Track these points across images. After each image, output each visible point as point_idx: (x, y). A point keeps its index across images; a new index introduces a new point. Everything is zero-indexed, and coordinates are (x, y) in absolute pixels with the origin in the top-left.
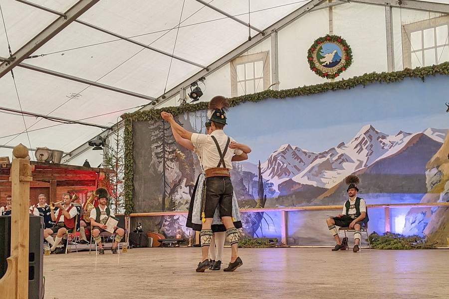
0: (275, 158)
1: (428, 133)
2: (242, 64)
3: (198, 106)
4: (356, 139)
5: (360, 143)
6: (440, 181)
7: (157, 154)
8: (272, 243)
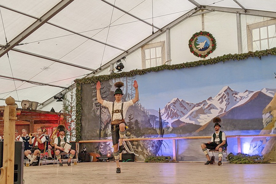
0: (169, 107)
1: (264, 91)
2: (148, 49)
3: (121, 74)
4: (219, 95)
5: (222, 97)
6: (271, 121)
7: (96, 104)
8: (167, 159)
